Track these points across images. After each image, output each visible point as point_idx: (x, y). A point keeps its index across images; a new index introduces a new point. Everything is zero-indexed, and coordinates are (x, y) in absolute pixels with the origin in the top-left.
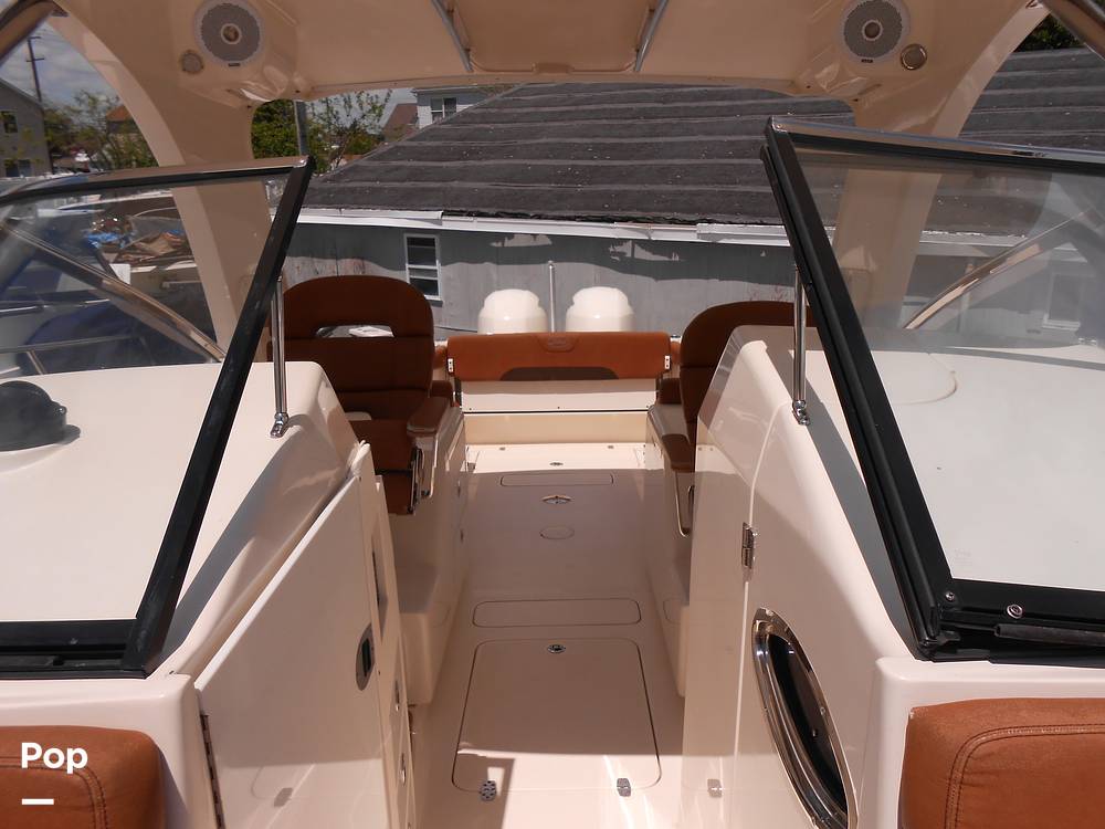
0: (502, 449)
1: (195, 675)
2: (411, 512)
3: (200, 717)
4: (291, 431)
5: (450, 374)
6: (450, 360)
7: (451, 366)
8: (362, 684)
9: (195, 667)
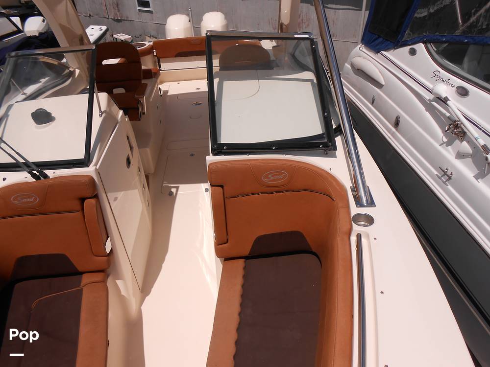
0: (179, 83)
1: (96, 166)
2: (140, 120)
3: (98, 172)
4: (104, 115)
5: (155, 56)
6: (154, 50)
7: (155, 53)
8: (128, 167)
9: (96, 165)
